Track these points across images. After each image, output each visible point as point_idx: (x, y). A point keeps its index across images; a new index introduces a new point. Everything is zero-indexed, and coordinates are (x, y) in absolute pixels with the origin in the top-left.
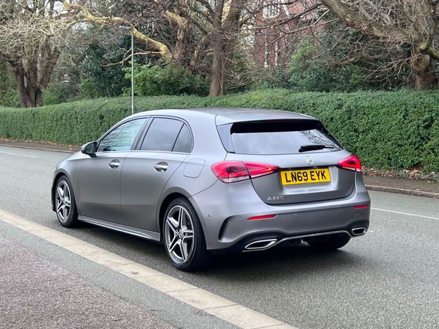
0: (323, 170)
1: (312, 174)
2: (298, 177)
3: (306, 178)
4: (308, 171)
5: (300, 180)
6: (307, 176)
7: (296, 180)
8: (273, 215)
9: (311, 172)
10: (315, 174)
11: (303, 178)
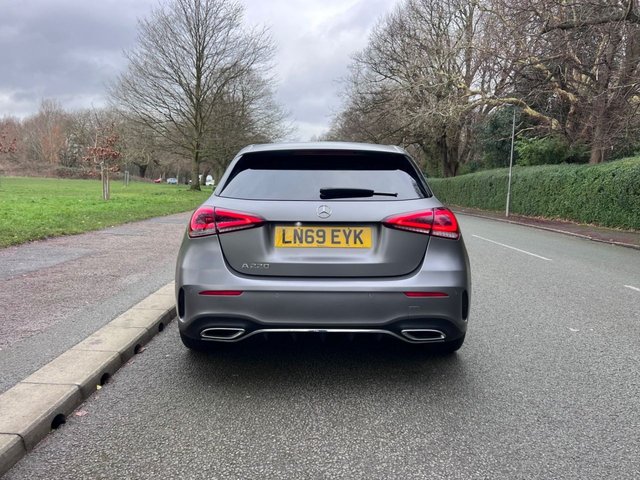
0: (358, 229)
1: (335, 234)
2: (307, 236)
3: (321, 240)
4: (328, 230)
5: (308, 242)
6: (324, 237)
7: (301, 242)
8: (238, 292)
9: (333, 231)
10: (341, 234)
11: (316, 238)
